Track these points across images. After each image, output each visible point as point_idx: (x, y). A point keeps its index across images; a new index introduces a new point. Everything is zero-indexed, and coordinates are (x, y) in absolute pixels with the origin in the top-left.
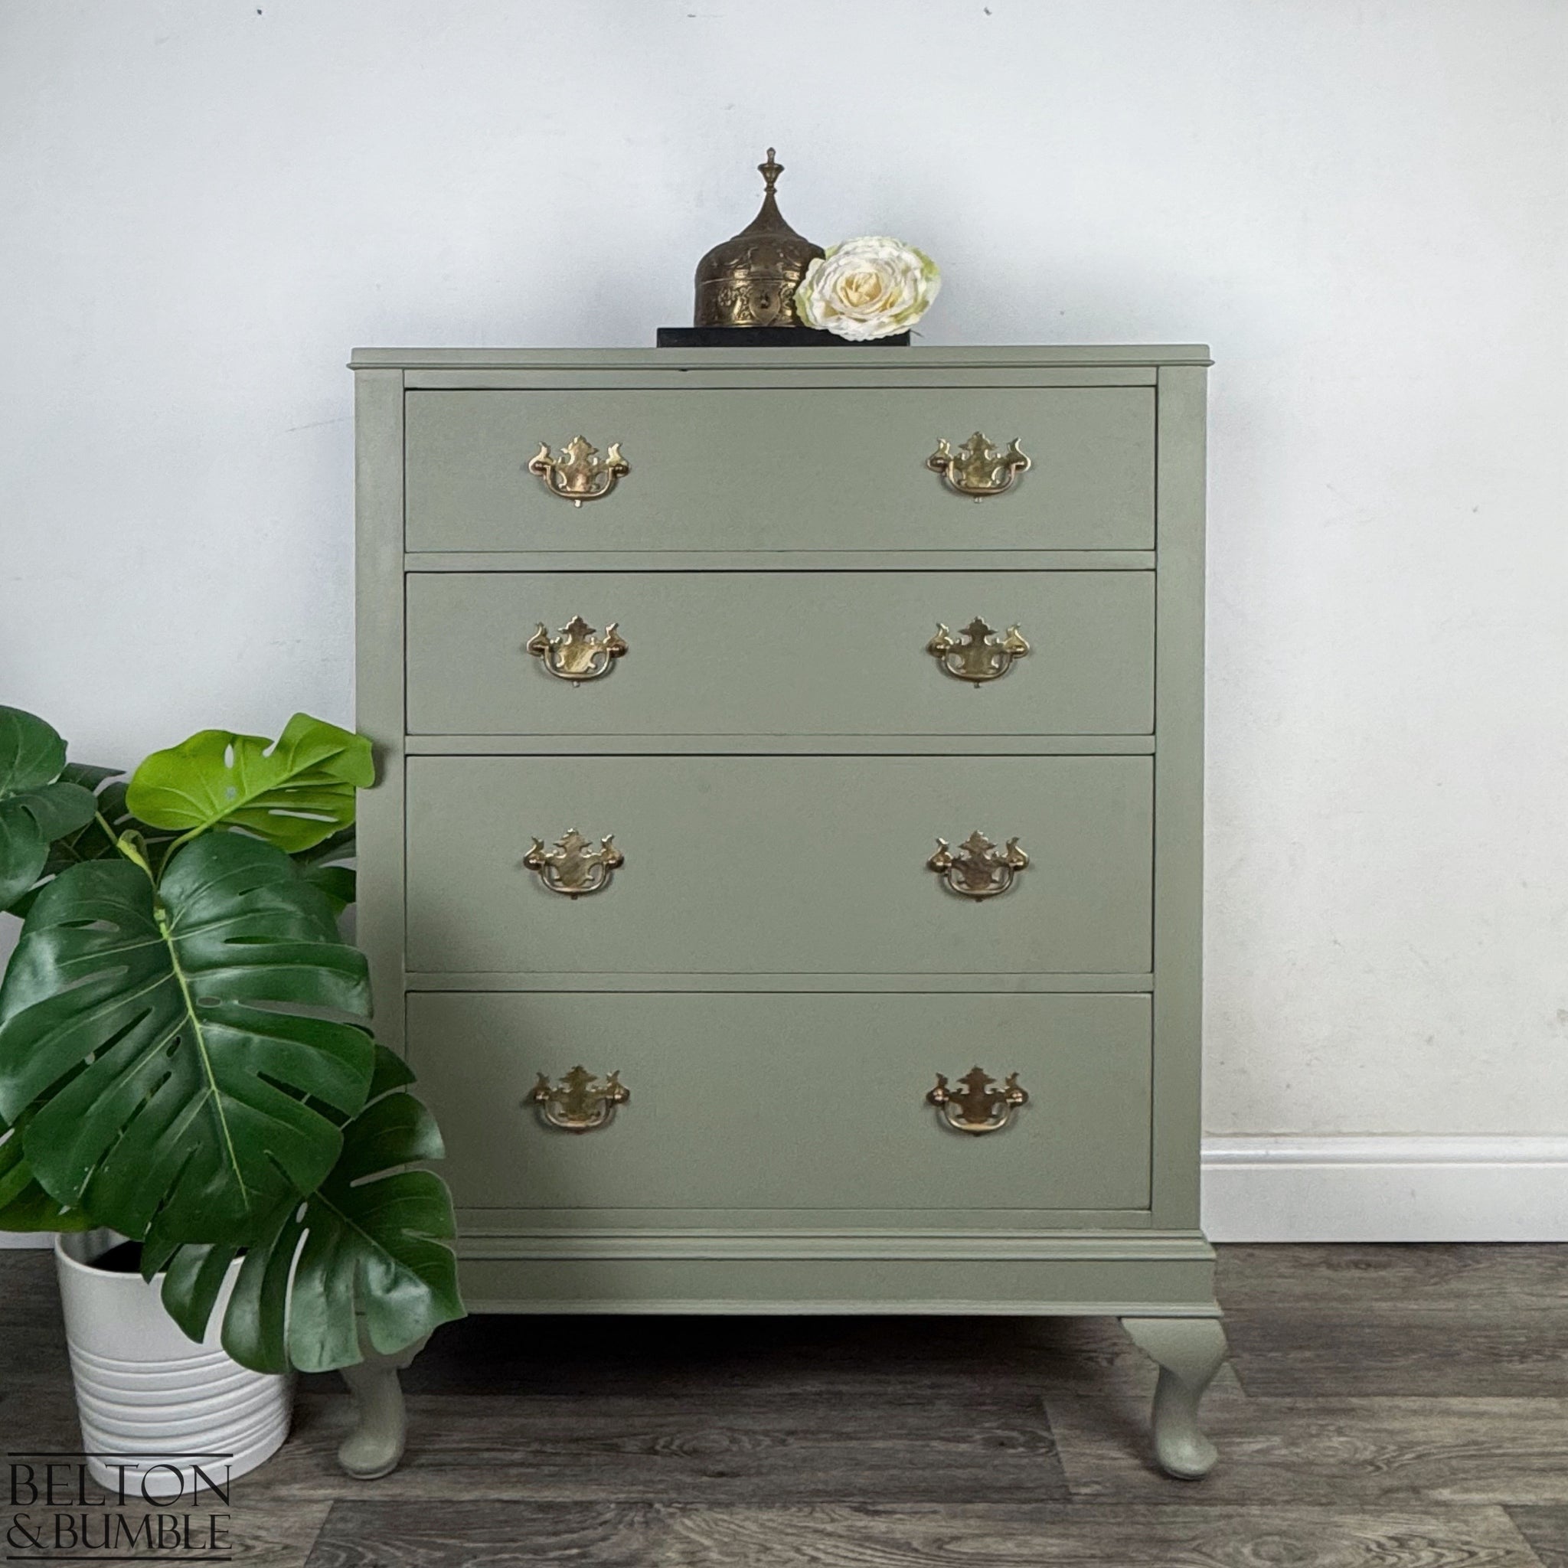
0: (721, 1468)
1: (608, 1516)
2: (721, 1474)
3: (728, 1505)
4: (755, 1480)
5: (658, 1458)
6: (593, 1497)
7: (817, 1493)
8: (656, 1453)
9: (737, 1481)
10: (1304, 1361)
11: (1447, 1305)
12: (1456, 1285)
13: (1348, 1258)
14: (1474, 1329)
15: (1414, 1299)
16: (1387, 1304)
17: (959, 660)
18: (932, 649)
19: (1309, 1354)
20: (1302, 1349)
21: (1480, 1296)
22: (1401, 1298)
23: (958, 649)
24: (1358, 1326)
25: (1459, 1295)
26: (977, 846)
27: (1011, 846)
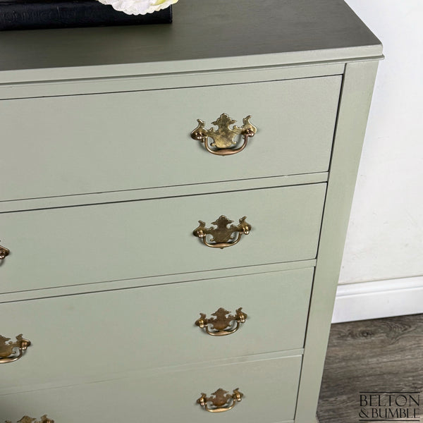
10: (344, 402)
11: (398, 357)
12: (402, 343)
13: (359, 329)
14: (407, 372)
15: (386, 355)
16: (374, 360)
17: (211, 237)
18: (195, 234)
19: (344, 397)
20: (342, 394)
21: (410, 349)
22: (381, 355)
23: (211, 231)
24: (365, 376)
25: (402, 350)
26: (221, 313)
27: (238, 311)
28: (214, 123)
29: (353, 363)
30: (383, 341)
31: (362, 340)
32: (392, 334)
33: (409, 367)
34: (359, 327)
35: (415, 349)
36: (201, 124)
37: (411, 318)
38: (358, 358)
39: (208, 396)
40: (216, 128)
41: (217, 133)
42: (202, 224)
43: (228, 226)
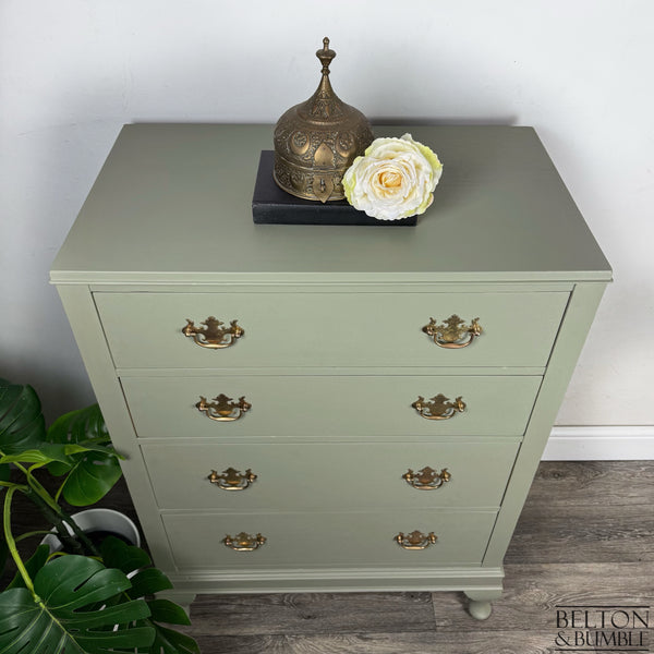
0: (308, 613)
1: (269, 643)
2: (309, 617)
3: (311, 635)
4: (321, 620)
5: (285, 608)
6: (262, 632)
7: (344, 628)
8: (284, 604)
9: (315, 621)
10: (528, 540)
11: (585, 502)
12: (591, 489)
13: (551, 470)
14: (594, 518)
15: (574, 498)
16: (563, 502)
17: (428, 410)
18: (414, 406)
19: (529, 536)
20: (527, 533)
21: (599, 496)
22: (569, 498)
23: (429, 405)
24: (550, 517)
25: (591, 495)
26: (427, 471)
27: (444, 471)
28: (445, 322)
29: (542, 503)
30: (572, 484)
31: (553, 481)
32: (583, 479)
33: (595, 513)
34: (550, 467)
35: (603, 496)
36: (433, 322)
37: (604, 464)
38: (547, 499)
39: (405, 535)
40: (446, 325)
41: (446, 329)
42: (421, 399)
43: (445, 403)
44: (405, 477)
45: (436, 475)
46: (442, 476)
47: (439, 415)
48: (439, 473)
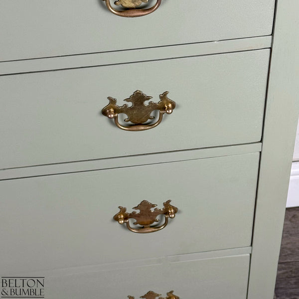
17: (126, 116)
23: (124, 110)
26: (145, 206)
27: (167, 204)
42: (112, 101)
43: (146, 103)
44: (116, 219)
45: (157, 212)
46: (166, 212)
47: (140, 124)
48: (161, 207)
